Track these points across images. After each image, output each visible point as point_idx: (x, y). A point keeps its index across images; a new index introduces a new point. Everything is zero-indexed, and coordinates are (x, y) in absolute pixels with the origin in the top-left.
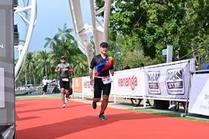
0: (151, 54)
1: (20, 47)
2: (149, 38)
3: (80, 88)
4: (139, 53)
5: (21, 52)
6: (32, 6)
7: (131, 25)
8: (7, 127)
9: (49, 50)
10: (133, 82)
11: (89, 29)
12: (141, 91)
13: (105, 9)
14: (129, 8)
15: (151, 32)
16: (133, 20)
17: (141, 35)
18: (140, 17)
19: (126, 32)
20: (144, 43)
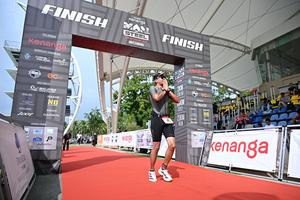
0: (140, 124)
1: (70, 117)
2: (140, 116)
3: (101, 142)
4: (134, 124)
5: (70, 120)
6: (80, 96)
7: (131, 109)
8: (56, 161)
9: (86, 120)
10: (130, 138)
11: (109, 110)
12: (133, 144)
13: (118, 100)
14: (131, 101)
15: (141, 113)
16: (132, 106)
17: (136, 114)
18: (136, 105)
19: (128, 113)
20: (137, 118)
